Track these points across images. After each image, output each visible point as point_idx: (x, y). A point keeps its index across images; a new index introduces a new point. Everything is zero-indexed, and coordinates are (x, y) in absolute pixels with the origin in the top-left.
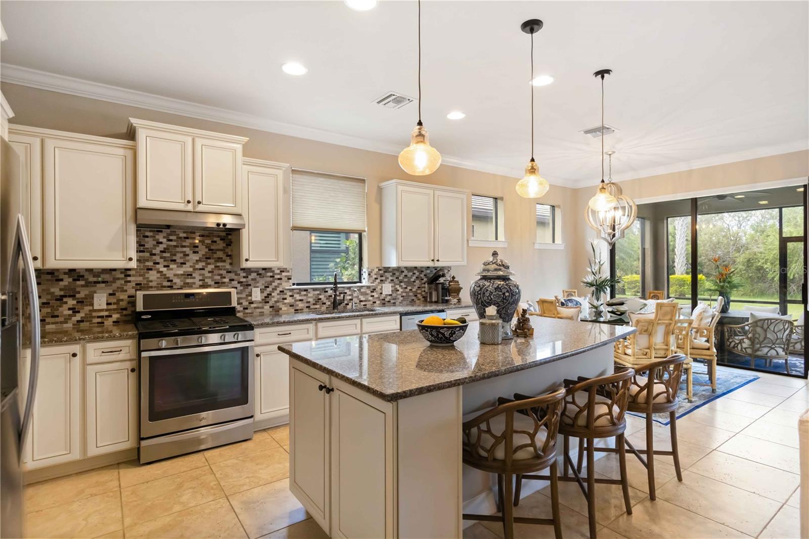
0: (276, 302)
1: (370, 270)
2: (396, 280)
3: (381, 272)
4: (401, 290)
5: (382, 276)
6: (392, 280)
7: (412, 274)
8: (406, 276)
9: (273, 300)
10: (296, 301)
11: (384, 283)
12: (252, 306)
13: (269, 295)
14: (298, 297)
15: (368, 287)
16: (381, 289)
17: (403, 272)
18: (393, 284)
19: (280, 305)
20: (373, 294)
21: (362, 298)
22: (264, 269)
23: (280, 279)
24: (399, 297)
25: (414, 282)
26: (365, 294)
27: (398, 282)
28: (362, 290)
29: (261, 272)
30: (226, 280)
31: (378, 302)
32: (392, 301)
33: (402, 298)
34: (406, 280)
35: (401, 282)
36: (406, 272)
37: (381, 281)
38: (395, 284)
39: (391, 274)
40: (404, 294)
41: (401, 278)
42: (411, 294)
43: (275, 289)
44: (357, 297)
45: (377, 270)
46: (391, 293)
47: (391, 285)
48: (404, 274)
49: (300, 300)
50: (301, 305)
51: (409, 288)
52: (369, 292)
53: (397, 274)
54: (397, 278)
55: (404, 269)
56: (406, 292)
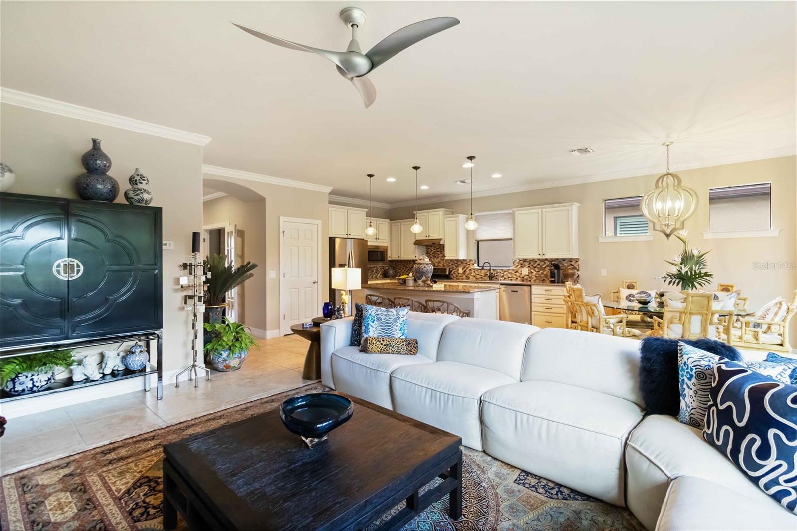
0: (468, 274)
1: (514, 260)
2: (531, 267)
3: (522, 262)
4: (535, 273)
5: (521, 264)
6: (528, 267)
7: (543, 263)
8: (539, 264)
9: (467, 273)
10: (476, 274)
11: (523, 268)
12: (459, 275)
13: (465, 271)
14: (477, 273)
15: (513, 270)
16: (521, 272)
17: (537, 261)
18: (529, 269)
19: (469, 276)
20: (516, 274)
21: (509, 276)
22: (463, 260)
23: (469, 264)
24: (534, 277)
25: (546, 268)
26: (511, 274)
27: (533, 268)
28: (509, 271)
29: (463, 261)
30: (450, 264)
31: (519, 279)
32: (529, 279)
33: (536, 278)
34: (539, 267)
35: (535, 268)
36: (539, 262)
37: (521, 267)
38: (531, 269)
39: (528, 263)
40: (537, 276)
41: (535, 265)
42: (543, 276)
43: (467, 269)
44: (507, 275)
45: (519, 260)
46: (527, 274)
47: (527, 269)
48: (537, 263)
49: (478, 275)
50: (478, 277)
51: (541, 272)
52: (513, 273)
53: (532, 263)
54: (532, 265)
55: (538, 260)
56: (539, 275)
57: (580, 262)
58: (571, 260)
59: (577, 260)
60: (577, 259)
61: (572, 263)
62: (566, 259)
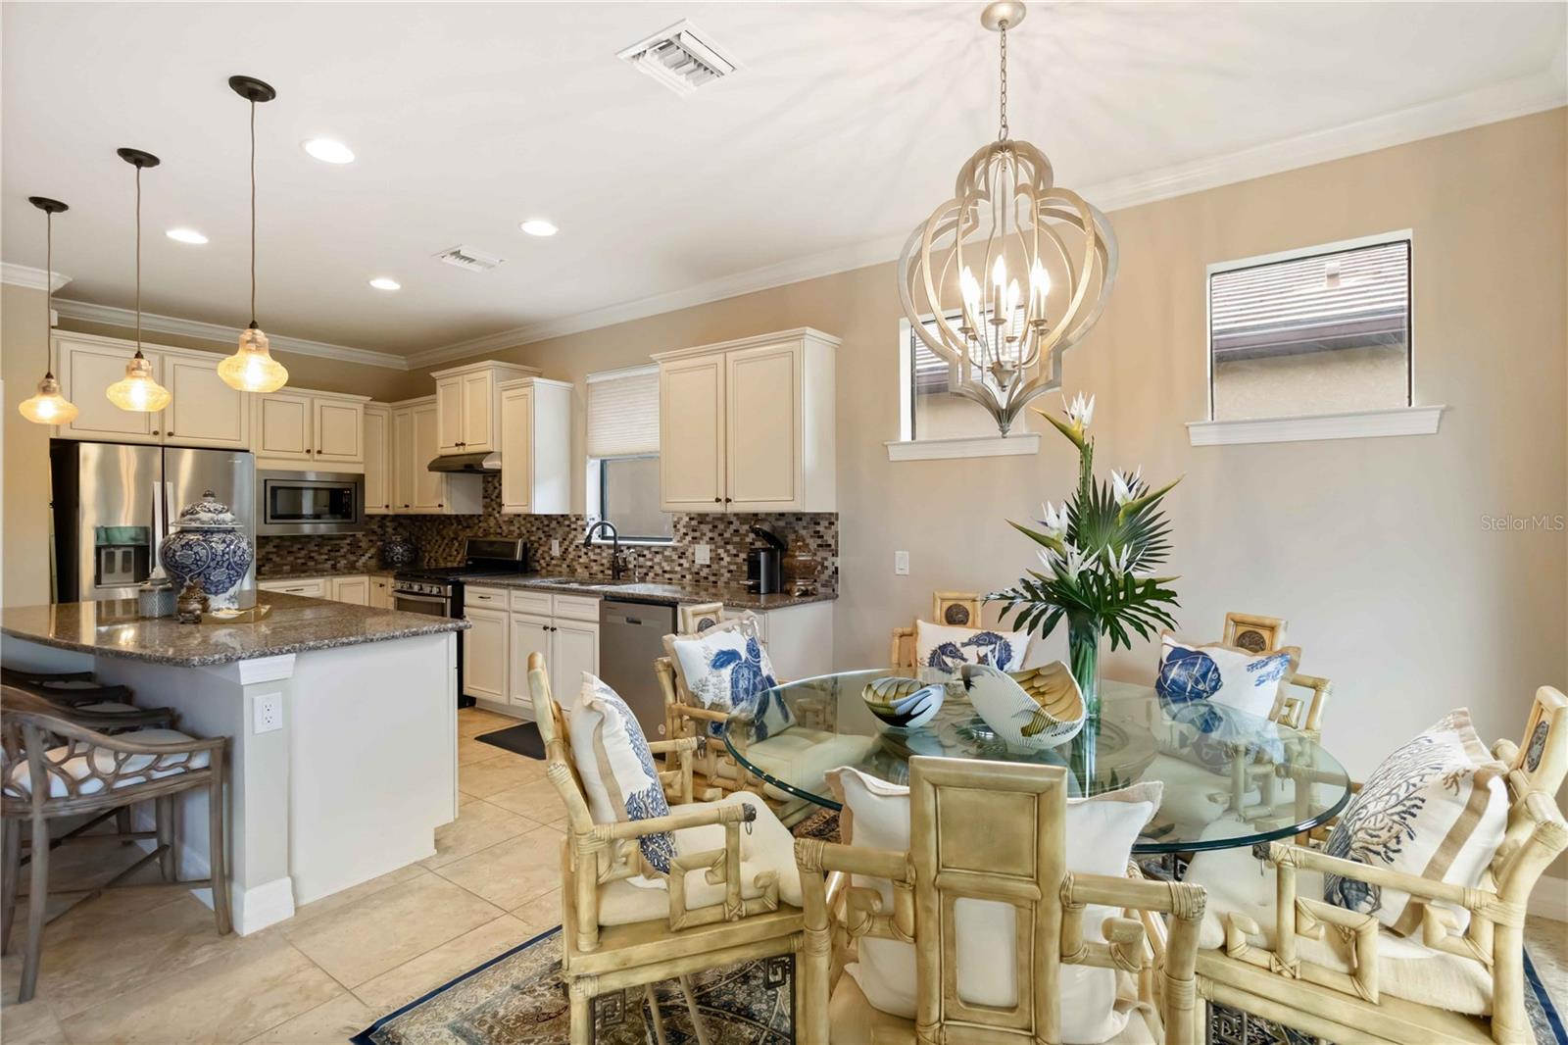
0: (573, 560)
1: (676, 519)
2: (718, 539)
3: (694, 523)
4: (727, 559)
5: (694, 531)
6: (711, 539)
7: (747, 527)
8: (736, 531)
9: (571, 556)
10: (591, 561)
11: (699, 543)
12: (554, 562)
13: (566, 549)
14: (593, 557)
15: (674, 549)
16: (693, 554)
17: (731, 523)
18: (713, 547)
19: (575, 563)
20: (682, 561)
21: (667, 568)
22: (562, 516)
23: (575, 529)
24: (724, 571)
26: (668, 559)
27: (722, 543)
28: (666, 553)
29: (561, 519)
30: (534, 529)
31: (689, 577)
32: (712, 578)
33: (729, 575)
34: (736, 539)
35: (727, 543)
36: (736, 525)
37: (694, 538)
38: (717, 547)
39: (710, 526)
40: (733, 567)
41: (727, 535)
43: (571, 543)
44: (660, 564)
45: (687, 519)
46: (708, 563)
47: (708, 547)
48: (732, 528)
49: (595, 561)
50: (595, 568)
52: (675, 557)
53: (721, 527)
54: (721, 535)
55: (733, 519)
56: (736, 564)
57: (840, 525)
58: (815, 519)
59: (831, 519)
60: (831, 514)
61: (818, 528)
62: (804, 514)
